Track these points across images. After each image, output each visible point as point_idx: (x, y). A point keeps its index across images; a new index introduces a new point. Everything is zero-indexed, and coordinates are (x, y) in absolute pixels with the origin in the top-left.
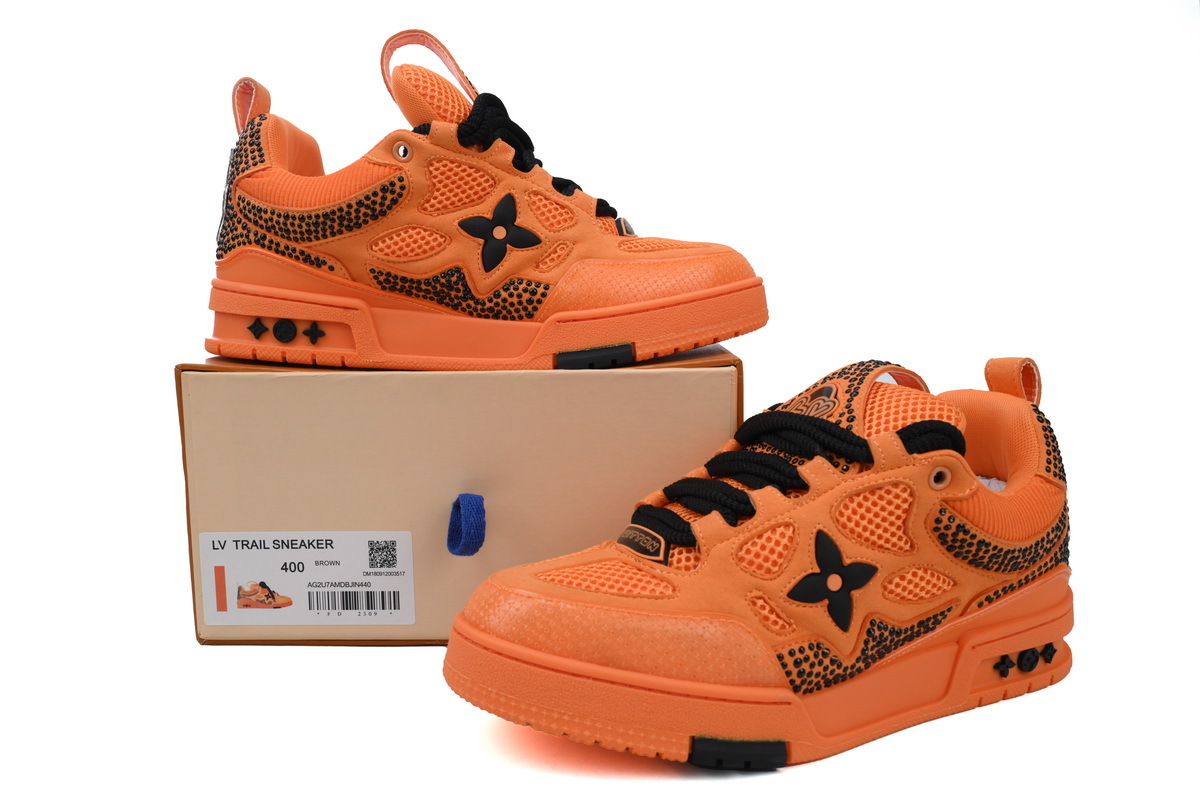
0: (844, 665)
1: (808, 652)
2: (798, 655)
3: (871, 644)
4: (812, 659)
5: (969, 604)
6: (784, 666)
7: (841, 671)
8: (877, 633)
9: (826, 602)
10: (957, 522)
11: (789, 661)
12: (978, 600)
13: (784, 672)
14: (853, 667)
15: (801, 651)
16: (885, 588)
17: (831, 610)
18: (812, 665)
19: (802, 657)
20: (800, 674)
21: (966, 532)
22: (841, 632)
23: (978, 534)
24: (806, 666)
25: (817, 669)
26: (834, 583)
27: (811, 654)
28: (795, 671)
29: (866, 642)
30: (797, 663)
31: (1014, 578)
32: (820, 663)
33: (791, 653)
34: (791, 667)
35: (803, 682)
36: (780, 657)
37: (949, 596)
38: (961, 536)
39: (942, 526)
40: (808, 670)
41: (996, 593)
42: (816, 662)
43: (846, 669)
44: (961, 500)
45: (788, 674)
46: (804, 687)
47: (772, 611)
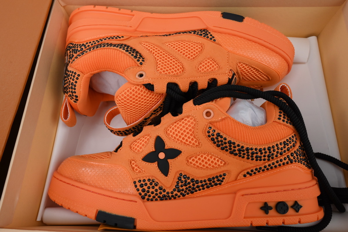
0: (167, 191)
1: (147, 182)
2: (142, 182)
3: (180, 184)
4: (148, 185)
5: (238, 175)
6: (136, 186)
7: (165, 193)
8: (183, 179)
9: (156, 162)
10: (216, 132)
11: (138, 184)
12: (243, 173)
13: (136, 189)
14: (172, 193)
15: (144, 180)
16: (188, 161)
17: (159, 166)
18: (149, 188)
19: (144, 183)
20: (144, 190)
21: (222, 137)
22: (164, 176)
23: (227, 137)
24: (145, 188)
25: (151, 190)
26: (162, 156)
27: (148, 183)
28: (141, 189)
29: (178, 183)
30: (141, 186)
31: (261, 164)
32: (153, 188)
33: (140, 181)
34: (138, 187)
35: (146, 195)
36: (135, 182)
37: (223, 169)
38: (220, 139)
39: (210, 134)
40: (147, 189)
41: (252, 171)
42: (151, 186)
43: (168, 193)
44: (216, 122)
45: (138, 190)
46: (147, 197)
47: (136, 166)
